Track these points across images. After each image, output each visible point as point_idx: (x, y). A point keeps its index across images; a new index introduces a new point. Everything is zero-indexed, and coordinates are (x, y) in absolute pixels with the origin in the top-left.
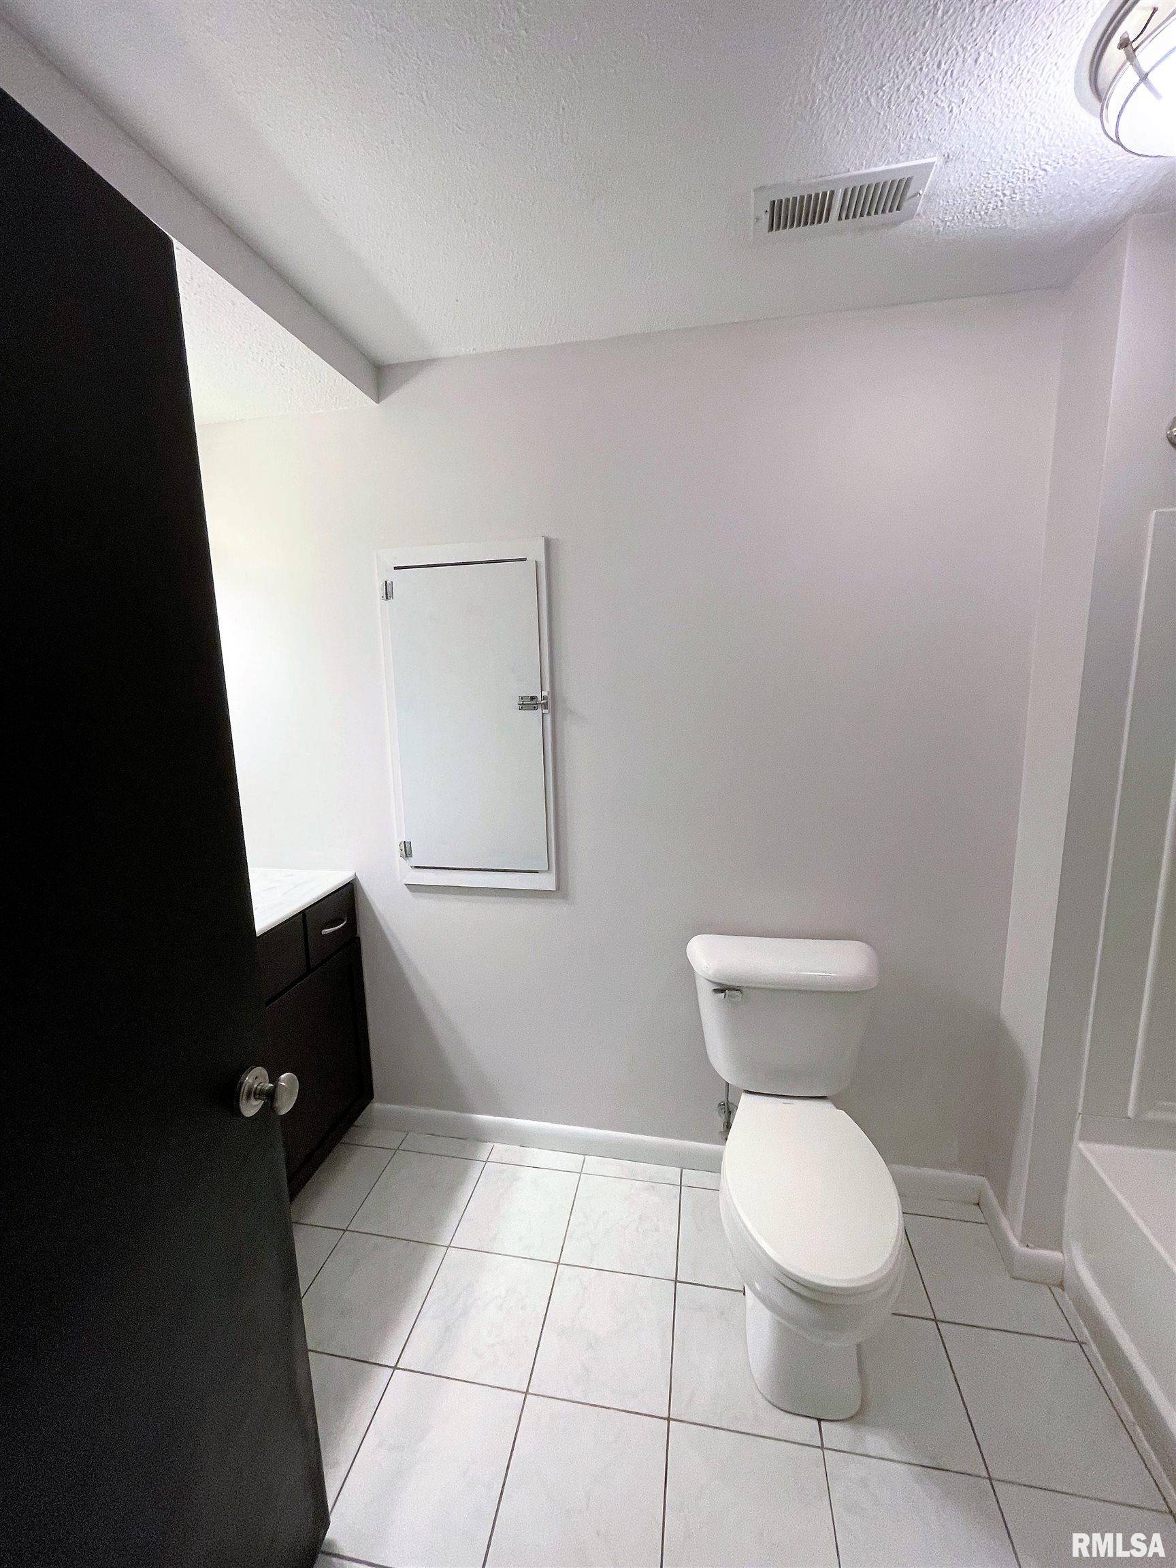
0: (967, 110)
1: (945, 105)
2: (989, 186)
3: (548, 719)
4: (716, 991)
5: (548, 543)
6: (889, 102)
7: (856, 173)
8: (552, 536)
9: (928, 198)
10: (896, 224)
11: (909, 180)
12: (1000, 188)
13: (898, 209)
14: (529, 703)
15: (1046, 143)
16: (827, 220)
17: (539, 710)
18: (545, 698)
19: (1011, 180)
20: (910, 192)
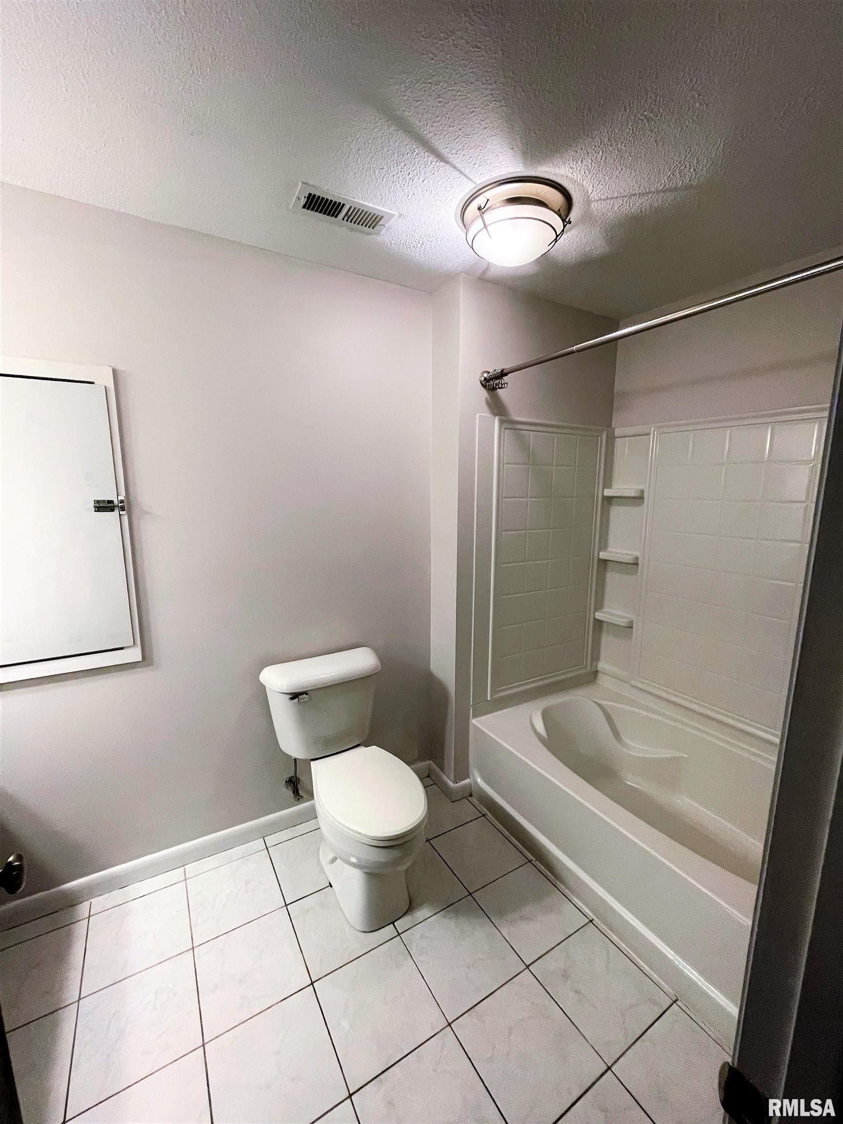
0: (415, 199)
1: (406, 192)
2: (414, 236)
3: (125, 519)
4: (292, 699)
5: (114, 371)
6: (384, 177)
7: (358, 201)
8: (119, 367)
9: (388, 229)
10: (370, 234)
11: (383, 217)
12: (418, 239)
13: (373, 228)
14: (103, 506)
15: (440, 229)
16: (336, 217)
17: (116, 512)
18: (122, 501)
19: (423, 237)
20: (381, 223)
